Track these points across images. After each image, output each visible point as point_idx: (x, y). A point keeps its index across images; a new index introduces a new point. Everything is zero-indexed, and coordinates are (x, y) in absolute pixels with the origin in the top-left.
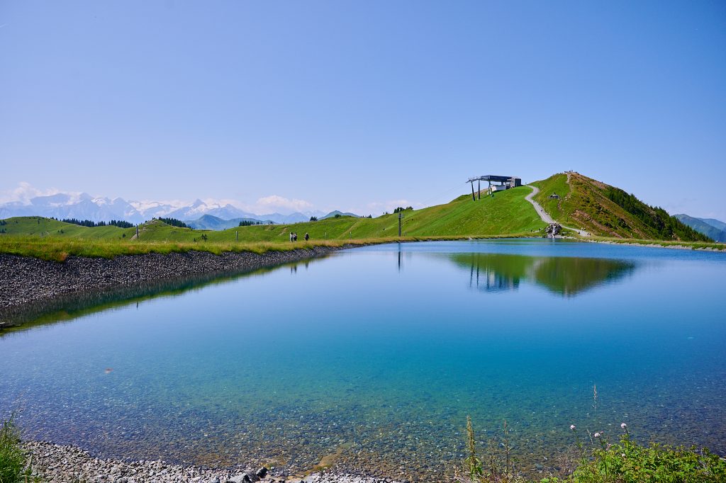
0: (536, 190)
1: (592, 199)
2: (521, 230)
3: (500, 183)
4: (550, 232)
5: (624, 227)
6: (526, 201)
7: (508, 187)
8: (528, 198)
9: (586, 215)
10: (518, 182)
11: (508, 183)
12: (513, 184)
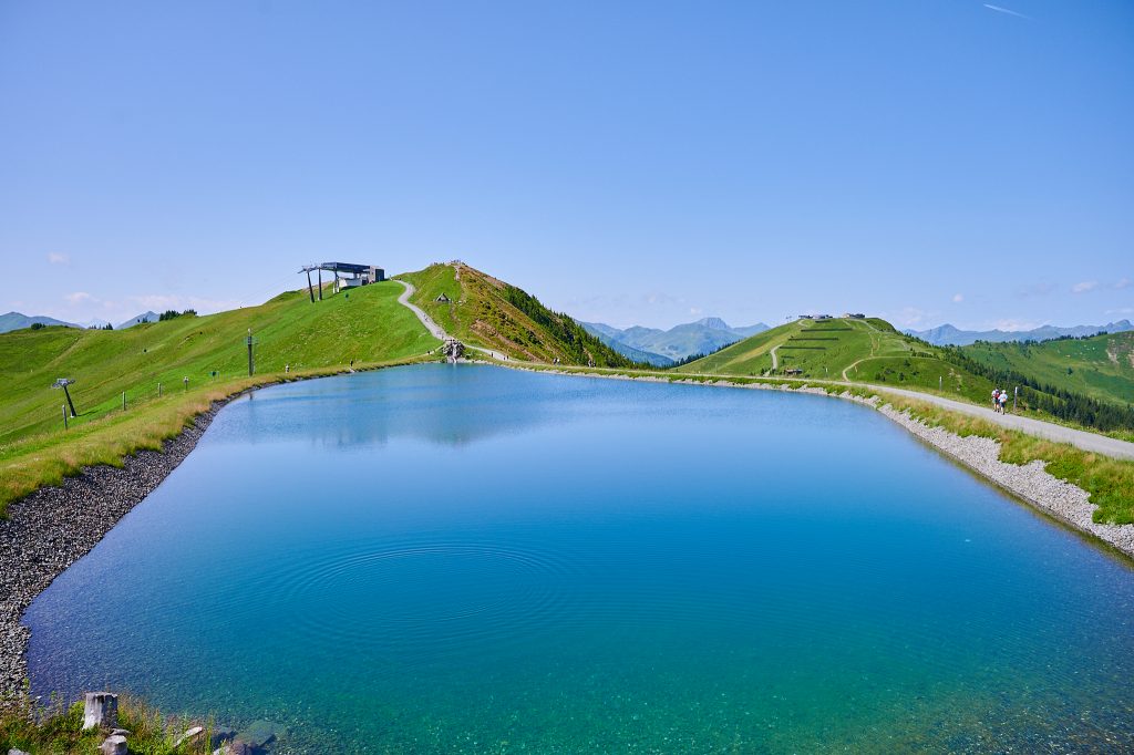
0: (410, 289)
1: (493, 304)
2: (404, 350)
3: (351, 275)
4: (450, 353)
5: (535, 342)
6: (401, 305)
7: (365, 282)
8: (402, 299)
9: (489, 327)
10: (380, 274)
11: (365, 275)
12: (372, 278)
